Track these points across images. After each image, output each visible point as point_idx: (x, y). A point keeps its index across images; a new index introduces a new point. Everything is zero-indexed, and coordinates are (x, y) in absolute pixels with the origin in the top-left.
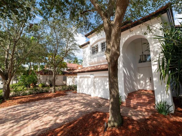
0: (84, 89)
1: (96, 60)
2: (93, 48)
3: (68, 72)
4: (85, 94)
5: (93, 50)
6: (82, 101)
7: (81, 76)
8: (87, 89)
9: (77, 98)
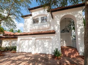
0: (24, 49)
1: (37, 27)
2: (34, 20)
3: (4, 36)
4: (25, 52)
5: (34, 21)
6: (26, 59)
7: (22, 38)
8: (27, 48)
9: (19, 57)
